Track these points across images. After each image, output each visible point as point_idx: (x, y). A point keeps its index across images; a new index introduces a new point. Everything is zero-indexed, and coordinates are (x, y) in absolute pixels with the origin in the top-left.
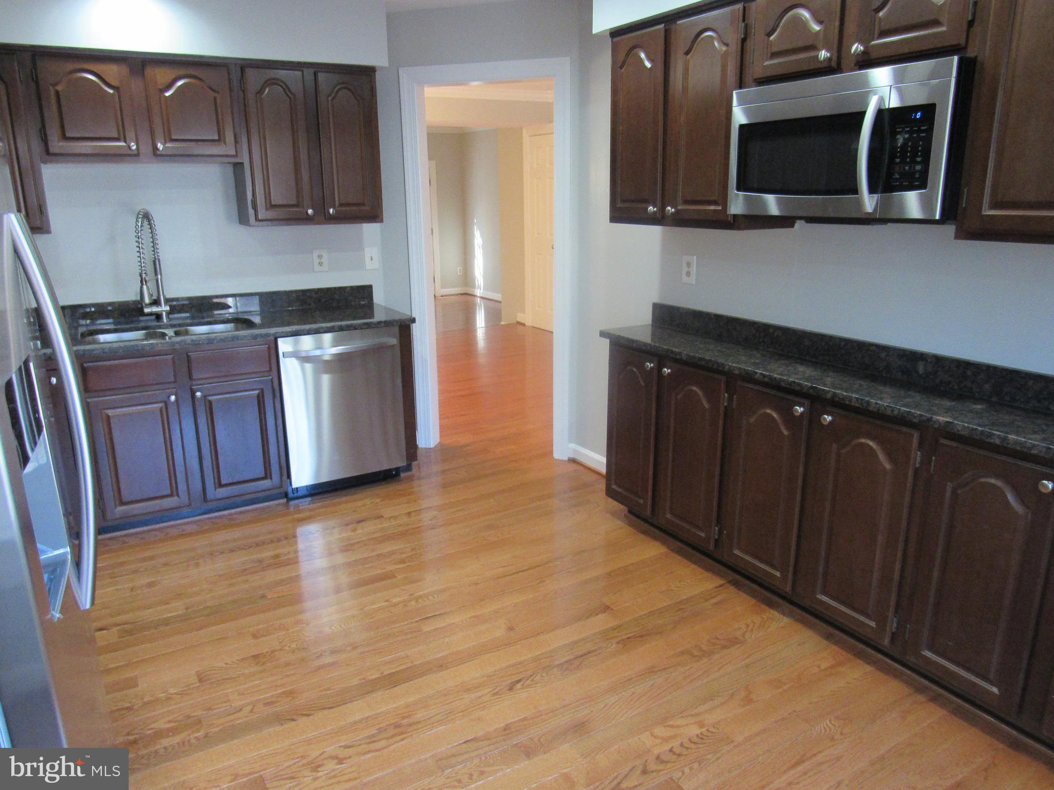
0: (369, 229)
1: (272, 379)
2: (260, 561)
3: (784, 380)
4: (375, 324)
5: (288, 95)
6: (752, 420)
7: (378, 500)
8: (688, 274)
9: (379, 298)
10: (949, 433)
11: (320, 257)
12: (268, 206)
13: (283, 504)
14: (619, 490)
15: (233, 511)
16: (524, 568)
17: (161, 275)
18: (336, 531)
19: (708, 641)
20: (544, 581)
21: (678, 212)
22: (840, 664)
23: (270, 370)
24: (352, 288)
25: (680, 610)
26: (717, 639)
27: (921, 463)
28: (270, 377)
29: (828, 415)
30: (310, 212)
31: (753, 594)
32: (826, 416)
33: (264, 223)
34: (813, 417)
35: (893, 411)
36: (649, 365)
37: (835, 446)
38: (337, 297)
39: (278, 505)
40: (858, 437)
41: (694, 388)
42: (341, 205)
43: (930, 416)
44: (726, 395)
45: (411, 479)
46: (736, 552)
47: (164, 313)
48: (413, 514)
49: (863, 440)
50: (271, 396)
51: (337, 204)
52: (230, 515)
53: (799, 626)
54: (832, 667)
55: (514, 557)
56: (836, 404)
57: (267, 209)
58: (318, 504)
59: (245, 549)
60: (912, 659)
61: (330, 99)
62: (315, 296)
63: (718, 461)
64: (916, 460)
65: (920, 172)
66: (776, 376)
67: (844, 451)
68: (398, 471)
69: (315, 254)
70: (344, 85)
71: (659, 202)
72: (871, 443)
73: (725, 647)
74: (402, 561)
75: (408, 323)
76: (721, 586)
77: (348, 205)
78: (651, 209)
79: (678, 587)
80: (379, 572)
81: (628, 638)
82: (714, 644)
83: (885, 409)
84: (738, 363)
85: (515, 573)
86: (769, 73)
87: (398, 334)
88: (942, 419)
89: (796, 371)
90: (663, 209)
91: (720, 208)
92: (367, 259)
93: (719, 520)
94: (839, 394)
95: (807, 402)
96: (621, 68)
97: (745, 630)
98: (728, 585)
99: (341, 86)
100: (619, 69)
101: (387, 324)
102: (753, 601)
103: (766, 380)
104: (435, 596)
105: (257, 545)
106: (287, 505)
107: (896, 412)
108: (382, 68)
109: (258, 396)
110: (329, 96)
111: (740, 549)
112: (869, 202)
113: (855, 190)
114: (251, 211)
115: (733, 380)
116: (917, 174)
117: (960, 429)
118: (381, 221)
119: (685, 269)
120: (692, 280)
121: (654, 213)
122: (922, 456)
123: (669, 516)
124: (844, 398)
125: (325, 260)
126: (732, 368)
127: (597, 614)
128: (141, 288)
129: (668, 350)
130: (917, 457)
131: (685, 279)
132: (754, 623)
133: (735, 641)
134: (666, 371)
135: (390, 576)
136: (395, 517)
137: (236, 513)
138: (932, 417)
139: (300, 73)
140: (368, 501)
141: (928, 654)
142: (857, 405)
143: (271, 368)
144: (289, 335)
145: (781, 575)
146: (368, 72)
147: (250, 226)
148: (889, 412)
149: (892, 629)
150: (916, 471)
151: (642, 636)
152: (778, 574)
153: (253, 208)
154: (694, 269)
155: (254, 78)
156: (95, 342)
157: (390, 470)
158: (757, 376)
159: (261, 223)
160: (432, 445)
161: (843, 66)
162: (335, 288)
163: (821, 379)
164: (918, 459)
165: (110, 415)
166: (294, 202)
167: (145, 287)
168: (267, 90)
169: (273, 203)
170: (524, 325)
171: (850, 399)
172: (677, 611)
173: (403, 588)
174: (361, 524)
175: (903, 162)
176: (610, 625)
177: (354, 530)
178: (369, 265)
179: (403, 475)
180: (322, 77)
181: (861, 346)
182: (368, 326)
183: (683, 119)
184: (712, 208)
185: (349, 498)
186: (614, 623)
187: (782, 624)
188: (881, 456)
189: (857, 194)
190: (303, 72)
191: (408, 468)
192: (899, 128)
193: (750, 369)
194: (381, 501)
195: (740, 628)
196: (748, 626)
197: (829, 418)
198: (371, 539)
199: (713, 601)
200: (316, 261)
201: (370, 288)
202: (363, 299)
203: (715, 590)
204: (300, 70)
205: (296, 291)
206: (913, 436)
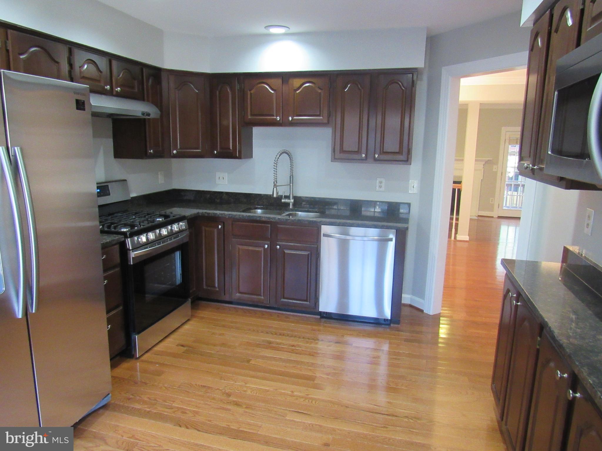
4: (379, 226)
5: (360, 89)
8: (588, 225)
11: (381, 182)
13: (317, 318)
17: (292, 184)
21: (540, 169)
28: (316, 246)
30: (363, 155)
33: (338, 161)
39: (315, 318)
47: (291, 203)
50: (315, 256)
61: (385, 89)
69: (378, 181)
70: (395, 81)
77: (389, 153)
78: (525, 165)
92: (411, 187)
96: (532, 50)
101: (388, 227)
108: (420, 68)
109: (308, 255)
114: (333, 154)
119: (587, 221)
120: (590, 232)
125: (383, 185)
128: (274, 189)
131: (586, 230)
139: (369, 76)
144: (328, 224)
146: (412, 72)
147: (332, 162)
153: (334, 152)
154: (591, 222)
156: (255, 213)
160: (431, 314)
165: (240, 248)
166: (356, 149)
167: (275, 188)
168: (348, 87)
169: (344, 150)
178: (411, 191)
180: (382, 77)
200: (378, 184)
204: (369, 74)
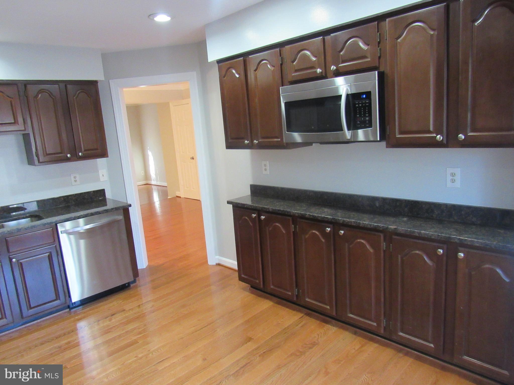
0: (101, 161)
1: (56, 246)
2: (60, 347)
3: (320, 216)
4: (110, 210)
5: (51, 97)
6: (307, 236)
7: (121, 301)
8: (266, 170)
9: (108, 195)
10: (396, 233)
11: (75, 177)
12: (45, 154)
14: (245, 277)
15: (39, 321)
16: (205, 325)
18: (100, 322)
19: (302, 346)
20: (216, 330)
21: (259, 142)
22: (362, 346)
23: (54, 241)
24: (94, 192)
25: (285, 333)
26: (306, 344)
27: (386, 247)
28: (55, 245)
29: (342, 231)
30: (69, 155)
31: (317, 319)
32: (341, 231)
33: (43, 164)
34: (335, 232)
35: (370, 226)
36: (254, 215)
37: (347, 244)
38: (86, 197)
39: (65, 313)
40: (357, 239)
41: (277, 224)
42: (85, 150)
43: (387, 226)
44: (293, 226)
45: (136, 287)
46: (307, 299)
48: (141, 306)
49: (359, 240)
50: (56, 255)
51: (83, 150)
52: (38, 323)
53: (341, 330)
54: (360, 348)
55: (199, 320)
56: (344, 225)
57: (44, 156)
58: (88, 309)
59: (50, 342)
60: (394, 337)
61: (75, 97)
62: (74, 198)
63: (293, 257)
64: (383, 246)
65: (368, 120)
66: (316, 215)
67: (351, 246)
68: (129, 284)
69: (72, 177)
70: (83, 91)
71: (250, 139)
72: (362, 241)
73: (310, 348)
74: (140, 333)
75: (127, 207)
76: (302, 317)
77: (88, 150)
78: (246, 142)
79: (282, 321)
80: (129, 341)
81: (264, 353)
82: (305, 347)
83: (367, 225)
84: (297, 210)
85: (201, 329)
86: (294, 79)
87: (122, 213)
88: (393, 227)
89: (323, 212)
90: (252, 141)
91: (279, 140)
92: (101, 175)
93: (297, 286)
94: (346, 220)
95: (331, 226)
96: (224, 77)
97: (318, 337)
98: (305, 316)
99: (81, 91)
100: (223, 78)
101: (117, 209)
102: (318, 322)
103: (311, 217)
104: (162, 349)
105: (57, 338)
106: (69, 312)
107: (372, 226)
108: (100, 81)
109: (49, 256)
110: (74, 96)
111: (309, 298)
112: (348, 134)
113: (341, 129)
114: (36, 158)
115: (296, 219)
116: (367, 121)
117: (400, 231)
118: (108, 157)
119: (264, 168)
120: (268, 172)
121: (248, 144)
122: (386, 244)
123: (272, 287)
124: (349, 222)
125: (77, 179)
126: (294, 213)
127: (246, 343)
129: (262, 207)
130: (384, 245)
131: (264, 172)
132: (321, 333)
133: (314, 344)
134: (263, 217)
135: (135, 342)
136: (132, 309)
137: (40, 322)
138: (388, 227)
139: (57, 85)
140: (115, 303)
141: (401, 334)
142: (354, 225)
143: (54, 240)
144: (64, 221)
145: (330, 307)
146: (94, 83)
147: (36, 166)
148: (369, 226)
149: (384, 325)
150: (384, 251)
151: (271, 350)
152: (328, 307)
153: (36, 156)
154: (268, 168)
155: (32, 90)
157: (125, 284)
158: (307, 216)
159: (41, 164)
160: (145, 267)
161: (328, 75)
162: (85, 193)
163: (336, 214)
164: (385, 246)
166: (60, 151)
168: (40, 95)
169: (48, 153)
170: (180, 197)
171: (351, 222)
172: (284, 334)
173: (143, 347)
174: (114, 316)
175: (360, 116)
176: (254, 348)
177: (110, 320)
178: (102, 179)
179: (132, 285)
180: (69, 87)
181: (351, 197)
182: (107, 211)
183: (257, 100)
184: (276, 140)
185: (104, 302)
186: (255, 346)
187: (334, 331)
188: (368, 247)
189: (343, 131)
190: (59, 85)
191: (134, 281)
192: (357, 102)
193: (303, 213)
194: (123, 301)
195: (315, 337)
196: (318, 335)
197: (342, 232)
198: (121, 324)
199: (300, 325)
200: (73, 180)
201: (103, 190)
202: (100, 196)
203: (300, 320)
204: (57, 84)
205: (63, 197)
206: (381, 236)
